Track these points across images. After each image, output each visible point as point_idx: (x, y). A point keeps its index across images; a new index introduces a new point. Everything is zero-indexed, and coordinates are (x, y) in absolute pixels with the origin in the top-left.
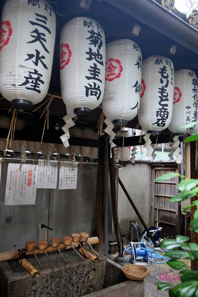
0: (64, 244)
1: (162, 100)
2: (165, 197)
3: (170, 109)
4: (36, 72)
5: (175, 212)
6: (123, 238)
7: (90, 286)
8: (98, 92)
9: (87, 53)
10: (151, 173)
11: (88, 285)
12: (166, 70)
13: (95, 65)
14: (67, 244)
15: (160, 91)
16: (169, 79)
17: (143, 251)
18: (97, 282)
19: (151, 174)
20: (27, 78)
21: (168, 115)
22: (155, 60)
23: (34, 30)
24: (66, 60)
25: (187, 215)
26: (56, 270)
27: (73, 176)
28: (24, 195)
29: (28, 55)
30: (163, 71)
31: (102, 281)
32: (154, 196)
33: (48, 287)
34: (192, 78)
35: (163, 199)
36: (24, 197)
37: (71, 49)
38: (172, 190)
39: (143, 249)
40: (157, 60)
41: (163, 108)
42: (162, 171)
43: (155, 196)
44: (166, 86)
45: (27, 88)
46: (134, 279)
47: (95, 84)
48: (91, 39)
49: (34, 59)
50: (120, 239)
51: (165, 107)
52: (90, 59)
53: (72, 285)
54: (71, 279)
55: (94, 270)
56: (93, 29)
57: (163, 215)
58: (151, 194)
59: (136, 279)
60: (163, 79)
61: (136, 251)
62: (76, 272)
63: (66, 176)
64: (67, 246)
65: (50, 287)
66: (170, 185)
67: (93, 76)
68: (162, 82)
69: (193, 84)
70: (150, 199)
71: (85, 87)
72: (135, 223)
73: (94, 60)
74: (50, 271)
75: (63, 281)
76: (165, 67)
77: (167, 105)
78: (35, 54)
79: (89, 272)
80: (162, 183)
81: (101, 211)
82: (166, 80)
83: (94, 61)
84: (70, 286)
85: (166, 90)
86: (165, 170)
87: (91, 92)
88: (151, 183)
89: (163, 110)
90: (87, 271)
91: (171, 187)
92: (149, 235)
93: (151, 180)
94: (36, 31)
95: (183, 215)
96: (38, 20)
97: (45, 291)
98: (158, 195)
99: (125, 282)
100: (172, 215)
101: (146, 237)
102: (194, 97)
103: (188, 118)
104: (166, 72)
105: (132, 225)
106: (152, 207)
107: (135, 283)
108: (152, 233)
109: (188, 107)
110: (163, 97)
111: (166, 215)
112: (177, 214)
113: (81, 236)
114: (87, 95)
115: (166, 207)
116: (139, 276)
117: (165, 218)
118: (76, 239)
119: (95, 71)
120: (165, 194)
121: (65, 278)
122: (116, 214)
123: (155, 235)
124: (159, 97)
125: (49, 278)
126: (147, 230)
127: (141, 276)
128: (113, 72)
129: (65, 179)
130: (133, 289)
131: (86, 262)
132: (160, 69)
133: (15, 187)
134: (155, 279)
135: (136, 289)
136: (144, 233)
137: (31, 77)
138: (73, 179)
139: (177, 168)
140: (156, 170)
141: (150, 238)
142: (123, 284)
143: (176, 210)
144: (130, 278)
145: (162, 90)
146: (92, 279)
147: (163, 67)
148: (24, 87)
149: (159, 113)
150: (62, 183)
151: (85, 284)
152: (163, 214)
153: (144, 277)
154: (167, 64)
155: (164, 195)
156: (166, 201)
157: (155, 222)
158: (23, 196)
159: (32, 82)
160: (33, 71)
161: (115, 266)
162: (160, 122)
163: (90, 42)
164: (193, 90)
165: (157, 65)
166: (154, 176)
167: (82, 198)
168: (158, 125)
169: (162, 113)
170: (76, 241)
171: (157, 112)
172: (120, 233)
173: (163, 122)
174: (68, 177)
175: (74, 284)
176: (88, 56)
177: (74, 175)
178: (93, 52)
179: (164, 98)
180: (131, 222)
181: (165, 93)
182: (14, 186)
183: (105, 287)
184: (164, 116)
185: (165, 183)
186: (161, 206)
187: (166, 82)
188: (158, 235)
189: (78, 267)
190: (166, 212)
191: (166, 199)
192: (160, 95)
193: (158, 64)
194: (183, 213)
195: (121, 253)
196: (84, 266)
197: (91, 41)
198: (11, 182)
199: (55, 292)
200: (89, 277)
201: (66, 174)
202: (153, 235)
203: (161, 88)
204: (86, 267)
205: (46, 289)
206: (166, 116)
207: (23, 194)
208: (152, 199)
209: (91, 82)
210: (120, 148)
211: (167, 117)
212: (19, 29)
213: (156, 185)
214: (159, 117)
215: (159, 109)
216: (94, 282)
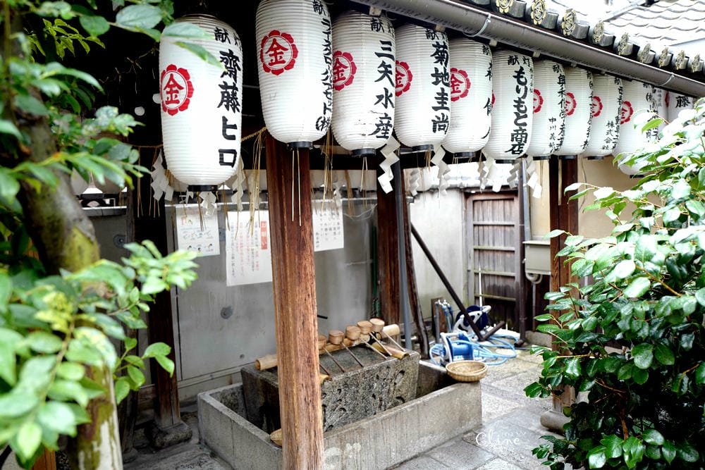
0: (349, 339)
1: (519, 117)
2: (494, 251)
3: (529, 129)
4: (386, 117)
5: (513, 277)
6: (427, 327)
7: (398, 398)
8: (446, 124)
9: (433, 75)
10: (466, 208)
11: (395, 396)
12: (524, 73)
13: (443, 89)
14: (353, 338)
15: (516, 104)
16: (528, 85)
17: (464, 347)
18: (407, 391)
19: (464, 208)
20: (378, 125)
21: (526, 138)
22: (507, 57)
23: (381, 63)
24: (405, 85)
25: (537, 280)
26: (350, 374)
27: (336, 226)
28: (257, 266)
29: (378, 97)
30: (519, 74)
31: (414, 389)
32: (472, 251)
33: (341, 400)
34: (558, 75)
35: (491, 254)
36: (258, 270)
37: (411, 71)
38: (508, 237)
39: (463, 344)
40: (511, 57)
41: (521, 129)
42: (486, 202)
43: (475, 250)
44: (524, 96)
45: (378, 137)
46: (466, 379)
47: (443, 115)
48: (437, 56)
49: (383, 101)
50: (423, 329)
51: (523, 128)
52: (436, 83)
53: (374, 396)
54: (371, 387)
55: (402, 372)
56: (438, 41)
57: (492, 284)
58: (467, 246)
59: (470, 380)
60: (520, 86)
61: (453, 349)
62: (378, 377)
63: (324, 227)
64: (354, 340)
65: (343, 400)
66: (503, 228)
67: (440, 105)
68: (518, 91)
69: (559, 83)
70: (465, 256)
71: (433, 121)
72: (442, 302)
73: (441, 83)
74: (342, 376)
75: (361, 391)
76: (522, 69)
77: (525, 124)
78: (384, 94)
79: (395, 376)
80: (488, 225)
81: (389, 284)
82: (524, 87)
83: (441, 85)
84: (371, 398)
85: (524, 103)
86: (493, 200)
87: (439, 126)
88: (466, 227)
89: (520, 132)
90: (393, 374)
91: (505, 231)
92: (468, 321)
93: (466, 220)
94: (383, 64)
95: (529, 282)
96: (384, 49)
97: (337, 406)
98: (480, 247)
99: (454, 385)
100: (509, 282)
101: (462, 325)
102: (561, 102)
103: (552, 135)
104: (524, 76)
105: (438, 305)
106: (469, 271)
107: (468, 386)
108: (473, 317)
109: (553, 120)
110: (520, 113)
111: (496, 283)
112: (518, 279)
113: (373, 325)
114: (434, 131)
115: (496, 269)
116: (474, 375)
117: (495, 289)
118: (365, 329)
119: (443, 98)
120: (494, 244)
121: (364, 386)
122: (414, 287)
123: (478, 321)
124: (515, 113)
125: (342, 387)
126: (463, 311)
127: (478, 374)
128: (457, 88)
129: (324, 232)
130: (465, 394)
131: (391, 360)
132: (516, 72)
133: (242, 254)
134: (491, 386)
135: (471, 393)
136: (458, 318)
137: (382, 124)
138: (337, 232)
139: (516, 195)
140: (474, 201)
141: (469, 326)
142: (450, 389)
143: (516, 273)
144: (460, 378)
145: (519, 103)
146: (401, 387)
147: (519, 68)
148: (374, 136)
149: (515, 136)
150: (319, 240)
151: (391, 394)
152: (491, 281)
153: (482, 374)
154: (525, 63)
155: (491, 247)
156: (496, 257)
157: (477, 298)
158: (255, 268)
159: (383, 130)
160: (384, 116)
161: (429, 368)
162: (516, 148)
163: (436, 60)
164: (559, 92)
165: (511, 65)
166: (471, 213)
167: (346, 263)
168: (514, 153)
169: (519, 136)
170: (365, 332)
171: (513, 135)
172: (423, 320)
173: (520, 148)
174: (328, 227)
175: (377, 394)
176: (434, 79)
177: (338, 224)
178: (439, 72)
179: (521, 115)
180: (433, 301)
181: (522, 106)
182: (240, 252)
183: (419, 395)
184: (521, 141)
185: (493, 225)
186: (486, 267)
187: (524, 90)
188: (484, 321)
189: (380, 369)
190: (496, 279)
191: (496, 254)
192: (516, 110)
193: (513, 64)
194: (530, 278)
195: (426, 353)
196: (388, 367)
197: (436, 58)
198: (233, 244)
199: (351, 406)
200: (395, 384)
201: (323, 222)
202: (475, 321)
203: (517, 99)
204: (392, 369)
205: (338, 403)
206: (524, 139)
207: (255, 266)
208: (468, 257)
209: (439, 113)
210: (418, 169)
211: (525, 141)
212: (365, 65)
213: (476, 228)
214: (515, 143)
215: (515, 131)
216: (403, 390)
